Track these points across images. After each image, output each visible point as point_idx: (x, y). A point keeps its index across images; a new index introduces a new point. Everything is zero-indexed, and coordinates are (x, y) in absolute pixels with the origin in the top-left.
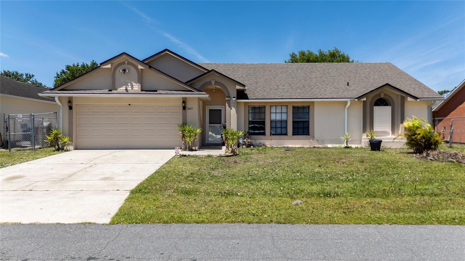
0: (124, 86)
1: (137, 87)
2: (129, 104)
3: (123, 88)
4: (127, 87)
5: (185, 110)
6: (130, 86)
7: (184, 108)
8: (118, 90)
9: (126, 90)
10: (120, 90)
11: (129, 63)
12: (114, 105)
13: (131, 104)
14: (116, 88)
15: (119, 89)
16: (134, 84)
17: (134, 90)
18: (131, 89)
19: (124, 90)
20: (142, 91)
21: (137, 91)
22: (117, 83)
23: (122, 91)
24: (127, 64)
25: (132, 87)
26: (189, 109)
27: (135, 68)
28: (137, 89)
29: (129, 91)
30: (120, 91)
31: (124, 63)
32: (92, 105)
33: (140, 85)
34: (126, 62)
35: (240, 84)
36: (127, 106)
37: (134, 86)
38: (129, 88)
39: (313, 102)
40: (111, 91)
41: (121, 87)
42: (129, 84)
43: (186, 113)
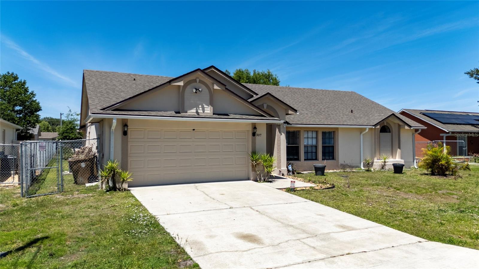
0: (194, 108)
1: (209, 110)
2: (193, 129)
3: (194, 111)
4: (198, 109)
5: (254, 137)
6: (201, 109)
7: (254, 134)
8: (188, 113)
9: (197, 112)
10: (190, 112)
11: (201, 82)
12: (176, 129)
13: (195, 129)
14: (185, 110)
15: (188, 111)
16: (205, 106)
17: (206, 113)
18: (202, 111)
19: (194, 112)
20: (214, 114)
21: (209, 115)
22: (187, 104)
23: (192, 114)
24: (199, 83)
25: (203, 110)
26: (258, 135)
27: (207, 88)
28: (209, 112)
29: (200, 114)
30: (190, 114)
31: (195, 81)
32: (148, 130)
33: (212, 108)
34: (198, 80)
35: (292, 110)
36: (190, 131)
37: (205, 109)
38: (200, 111)
39: (337, 128)
40: (179, 113)
41: (191, 109)
42: (200, 106)
43: (255, 139)
